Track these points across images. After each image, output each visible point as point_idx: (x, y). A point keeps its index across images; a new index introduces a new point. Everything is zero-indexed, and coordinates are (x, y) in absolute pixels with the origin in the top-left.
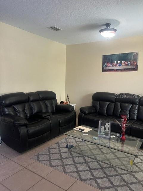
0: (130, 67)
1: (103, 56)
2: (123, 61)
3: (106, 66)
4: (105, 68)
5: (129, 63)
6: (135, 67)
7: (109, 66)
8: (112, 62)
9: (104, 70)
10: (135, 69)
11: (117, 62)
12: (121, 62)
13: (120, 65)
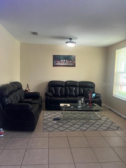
0: (71, 64)
1: (53, 55)
2: (67, 60)
3: (56, 63)
4: (55, 64)
5: (70, 61)
6: (74, 65)
7: (58, 63)
8: (60, 60)
9: (54, 66)
10: (74, 66)
11: (63, 61)
12: (66, 61)
13: (65, 63)
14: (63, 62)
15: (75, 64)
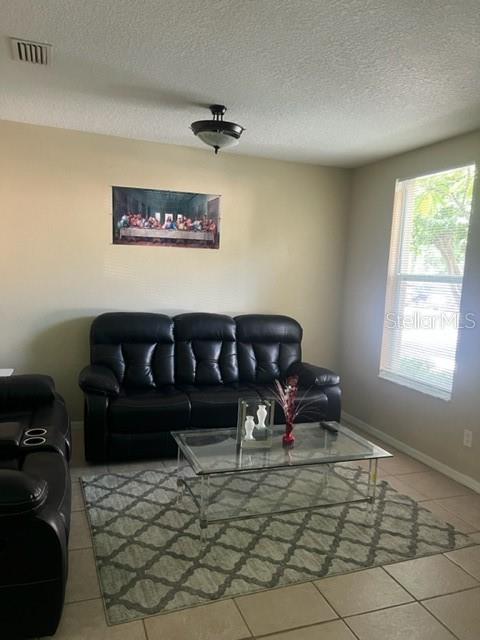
0: (199, 236)
1: (114, 189)
2: (180, 216)
3: (128, 225)
4: (123, 232)
5: (197, 223)
6: (212, 238)
7: (137, 226)
8: (146, 213)
9: (119, 239)
10: (213, 243)
13: (172, 227)
14: (162, 224)
15: (217, 236)
